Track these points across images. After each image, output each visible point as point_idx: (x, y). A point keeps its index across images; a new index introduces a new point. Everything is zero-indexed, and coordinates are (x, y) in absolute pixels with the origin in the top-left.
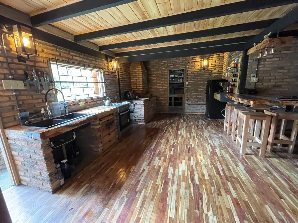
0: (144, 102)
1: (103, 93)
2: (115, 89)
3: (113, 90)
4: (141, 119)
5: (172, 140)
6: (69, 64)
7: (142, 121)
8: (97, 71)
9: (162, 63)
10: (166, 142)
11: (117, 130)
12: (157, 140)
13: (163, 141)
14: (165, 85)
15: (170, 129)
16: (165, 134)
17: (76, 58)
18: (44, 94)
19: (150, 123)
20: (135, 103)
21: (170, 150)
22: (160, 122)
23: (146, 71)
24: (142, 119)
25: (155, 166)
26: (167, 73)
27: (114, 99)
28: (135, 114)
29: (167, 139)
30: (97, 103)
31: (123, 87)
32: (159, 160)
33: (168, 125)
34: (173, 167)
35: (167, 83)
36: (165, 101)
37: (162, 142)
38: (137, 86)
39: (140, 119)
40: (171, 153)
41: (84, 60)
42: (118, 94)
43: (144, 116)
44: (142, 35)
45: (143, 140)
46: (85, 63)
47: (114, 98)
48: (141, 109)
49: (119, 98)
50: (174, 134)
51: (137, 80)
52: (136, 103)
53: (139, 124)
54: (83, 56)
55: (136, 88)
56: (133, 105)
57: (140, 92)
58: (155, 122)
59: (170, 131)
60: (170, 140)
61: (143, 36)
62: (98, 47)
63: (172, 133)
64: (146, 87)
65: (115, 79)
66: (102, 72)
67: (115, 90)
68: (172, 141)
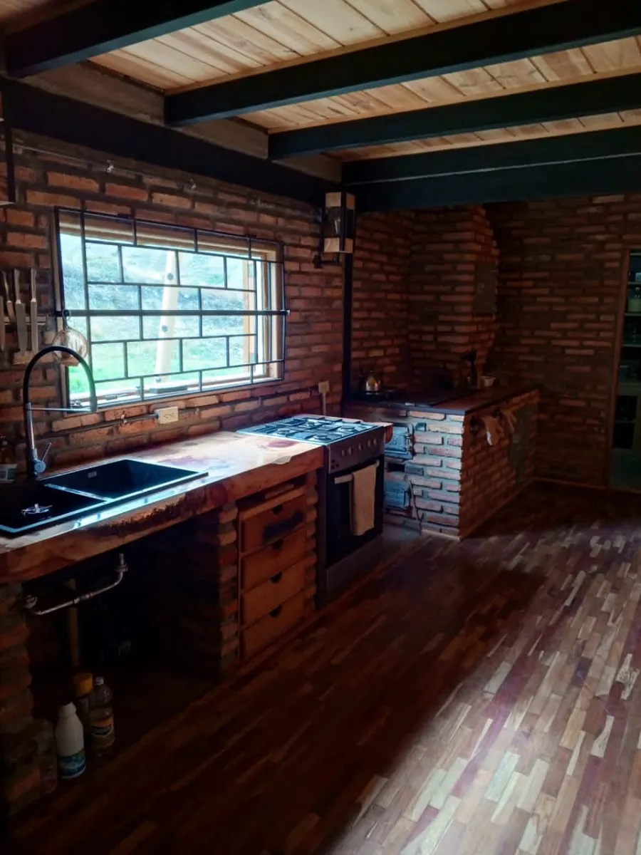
0: (465, 424)
1: (268, 363)
2: (325, 343)
3: (316, 349)
4: (441, 511)
5: (607, 663)
6: (129, 229)
7: (447, 520)
8: (250, 259)
9: (593, 210)
10: (571, 670)
11: (312, 560)
12: (517, 650)
13: (555, 660)
14: (599, 330)
15: (604, 593)
16: (573, 621)
17: (161, 200)
18: (20, 368)
19: (490, 536)
20: (415, 424)
21: (592, 729)
22: (548, 543)
23: (498, 247)
24: (449, 511)
25: (493, 805)
26: (616, 264)
27: (314, 393)
28: (415, 479)
29: (578, 654)
30: (236, 410)
31: (365, 334)
32: (517, 774)
33: (595, 568)
34: (599, 841)
35: (611, 318)
36: (589, 421)
37: (547, 664)
38: (441, 328)
39: (438, 508)
40: (598, 750)
41: (200, 208)
42: (338, 368)
43: (456, 498)
44: (493, 78)
45: (440, 636)
46: (198, 222)
47: (316, 388)
48: (445, 459)
49: (339, 388)
50: (626, 630)
51: (443, 298)
52: (423, 421)
53: (430, 536)
54: (194, 187)
55: (430, 338)
56: (405, 430)
57: (451, 362)
58: (519, 537)
59: (604, 608)
60: (596, 660)
61: (499, 80)
62: (266, 138)
63: (614, 621)
64: (485, 337)
65: (328, 293)
66: (270, 262)
67: (324, 348)
68: (611, 671)
